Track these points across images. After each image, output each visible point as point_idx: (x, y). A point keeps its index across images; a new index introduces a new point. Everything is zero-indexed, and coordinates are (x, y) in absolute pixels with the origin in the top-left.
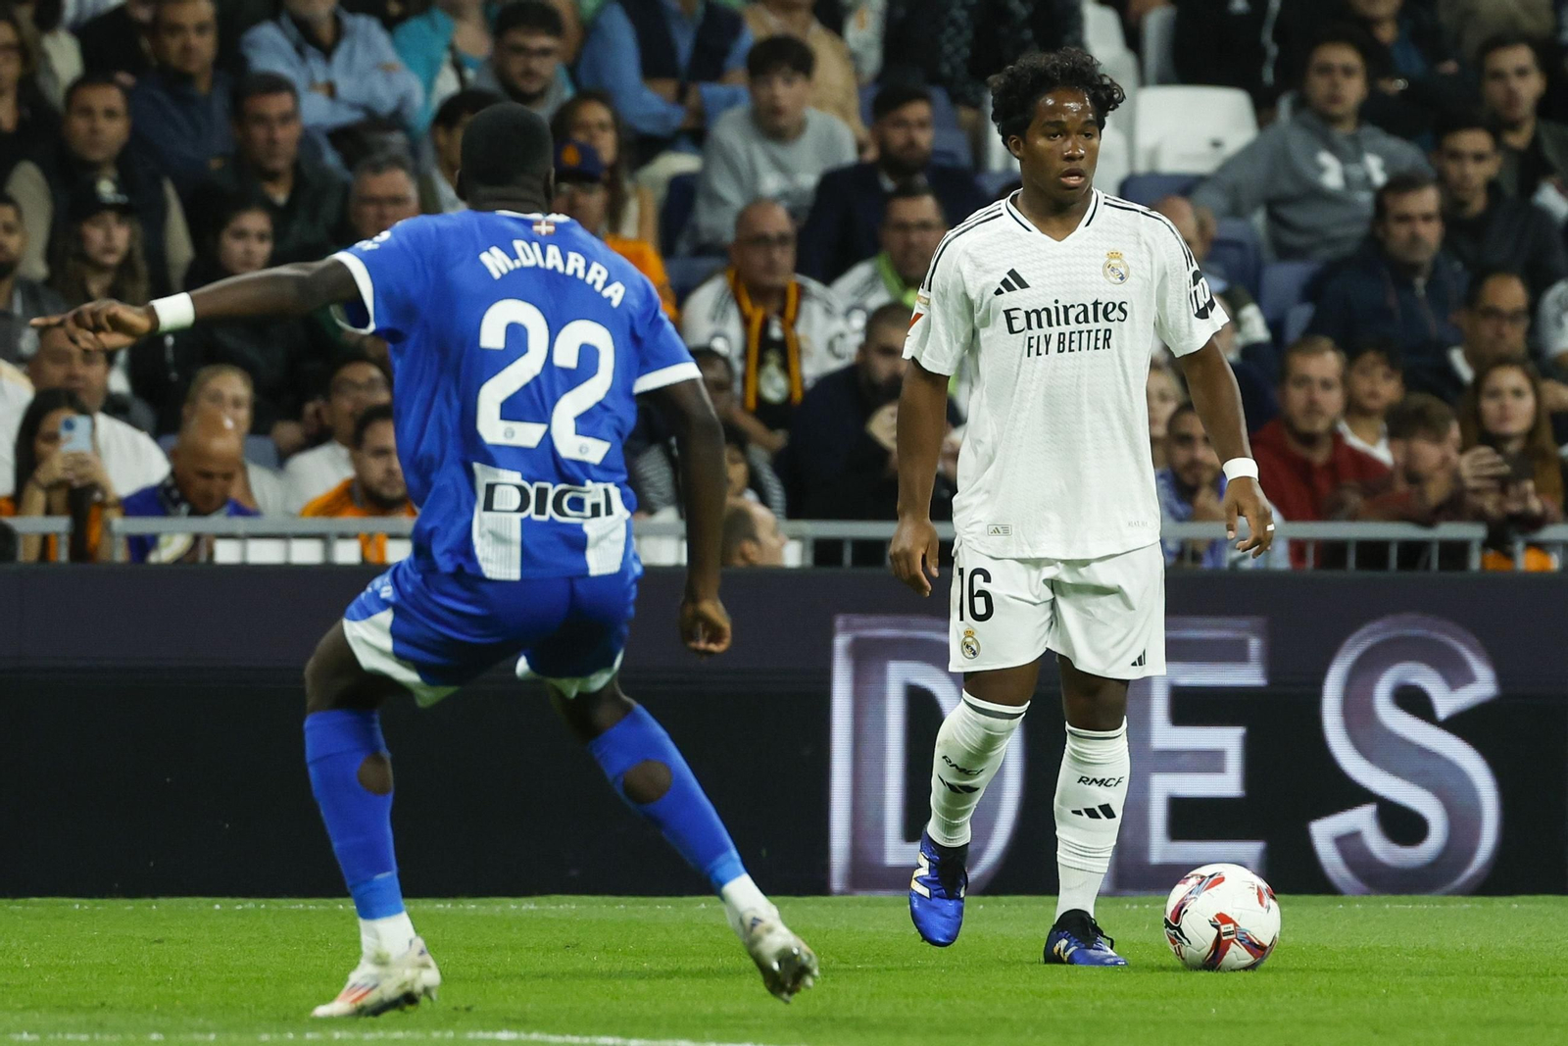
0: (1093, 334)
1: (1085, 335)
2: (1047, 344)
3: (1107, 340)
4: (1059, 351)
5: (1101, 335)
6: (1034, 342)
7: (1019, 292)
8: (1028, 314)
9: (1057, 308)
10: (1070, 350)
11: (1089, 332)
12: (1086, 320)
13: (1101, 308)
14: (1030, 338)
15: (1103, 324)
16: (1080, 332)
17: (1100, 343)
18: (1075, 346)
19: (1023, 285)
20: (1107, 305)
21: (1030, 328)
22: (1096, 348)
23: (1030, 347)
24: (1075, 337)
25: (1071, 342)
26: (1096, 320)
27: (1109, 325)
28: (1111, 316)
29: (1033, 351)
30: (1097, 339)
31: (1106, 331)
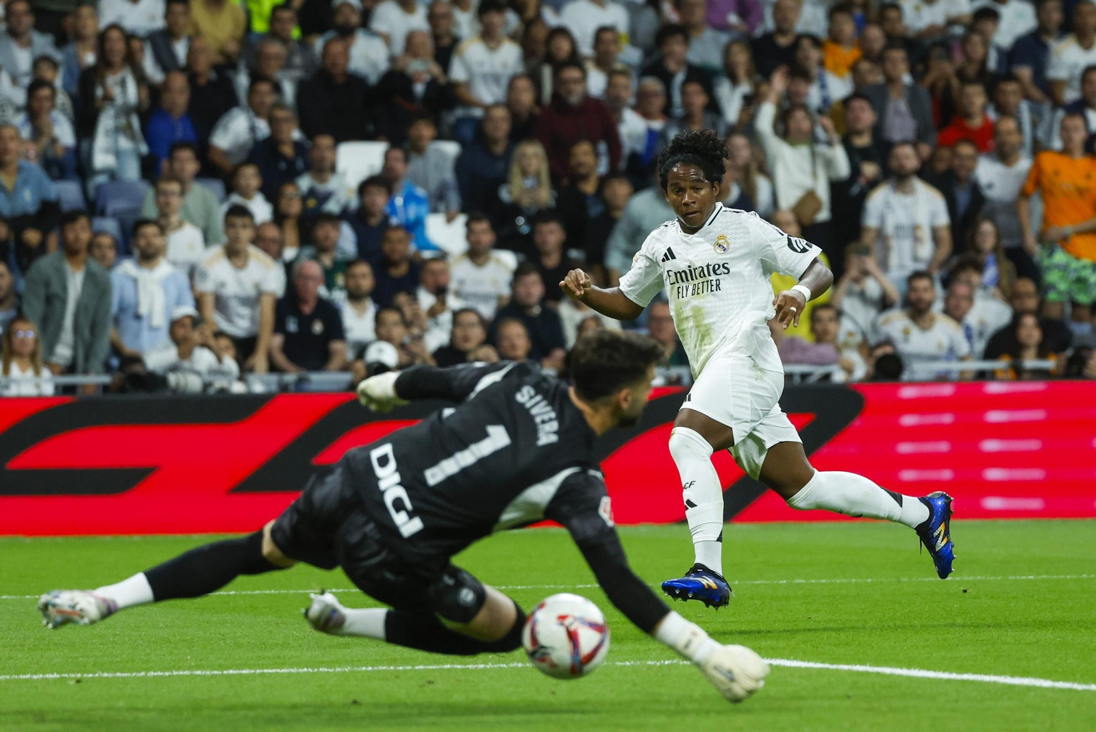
0: (709, 283)
1: (705, 284)
2: (687, 290)
3: (718, 285)
4: (693, 295)
5: (714, 283)
6: (680, 290)
7: (671, 261)
8: (676, 274)
9: (690, 271)
10: (698, 294)
11: (707, 282)
12: (705, 276)
13: (711, 268)
14: (679, 288)
15: (713, 277)
16: (703, 283)
17: (714, 288)
18: (700, 291)
19: (674, 257)
20: (714, 266)
21: (678, 282)
22: (712, 291)
23: (679, 293)
24: (700, 285)
25: (698, 288)
26: (709, 275)
27: (718, 277)
28: (718, 272)
29: (680, 295)
30: (712, 286)
31: (716, 280)
